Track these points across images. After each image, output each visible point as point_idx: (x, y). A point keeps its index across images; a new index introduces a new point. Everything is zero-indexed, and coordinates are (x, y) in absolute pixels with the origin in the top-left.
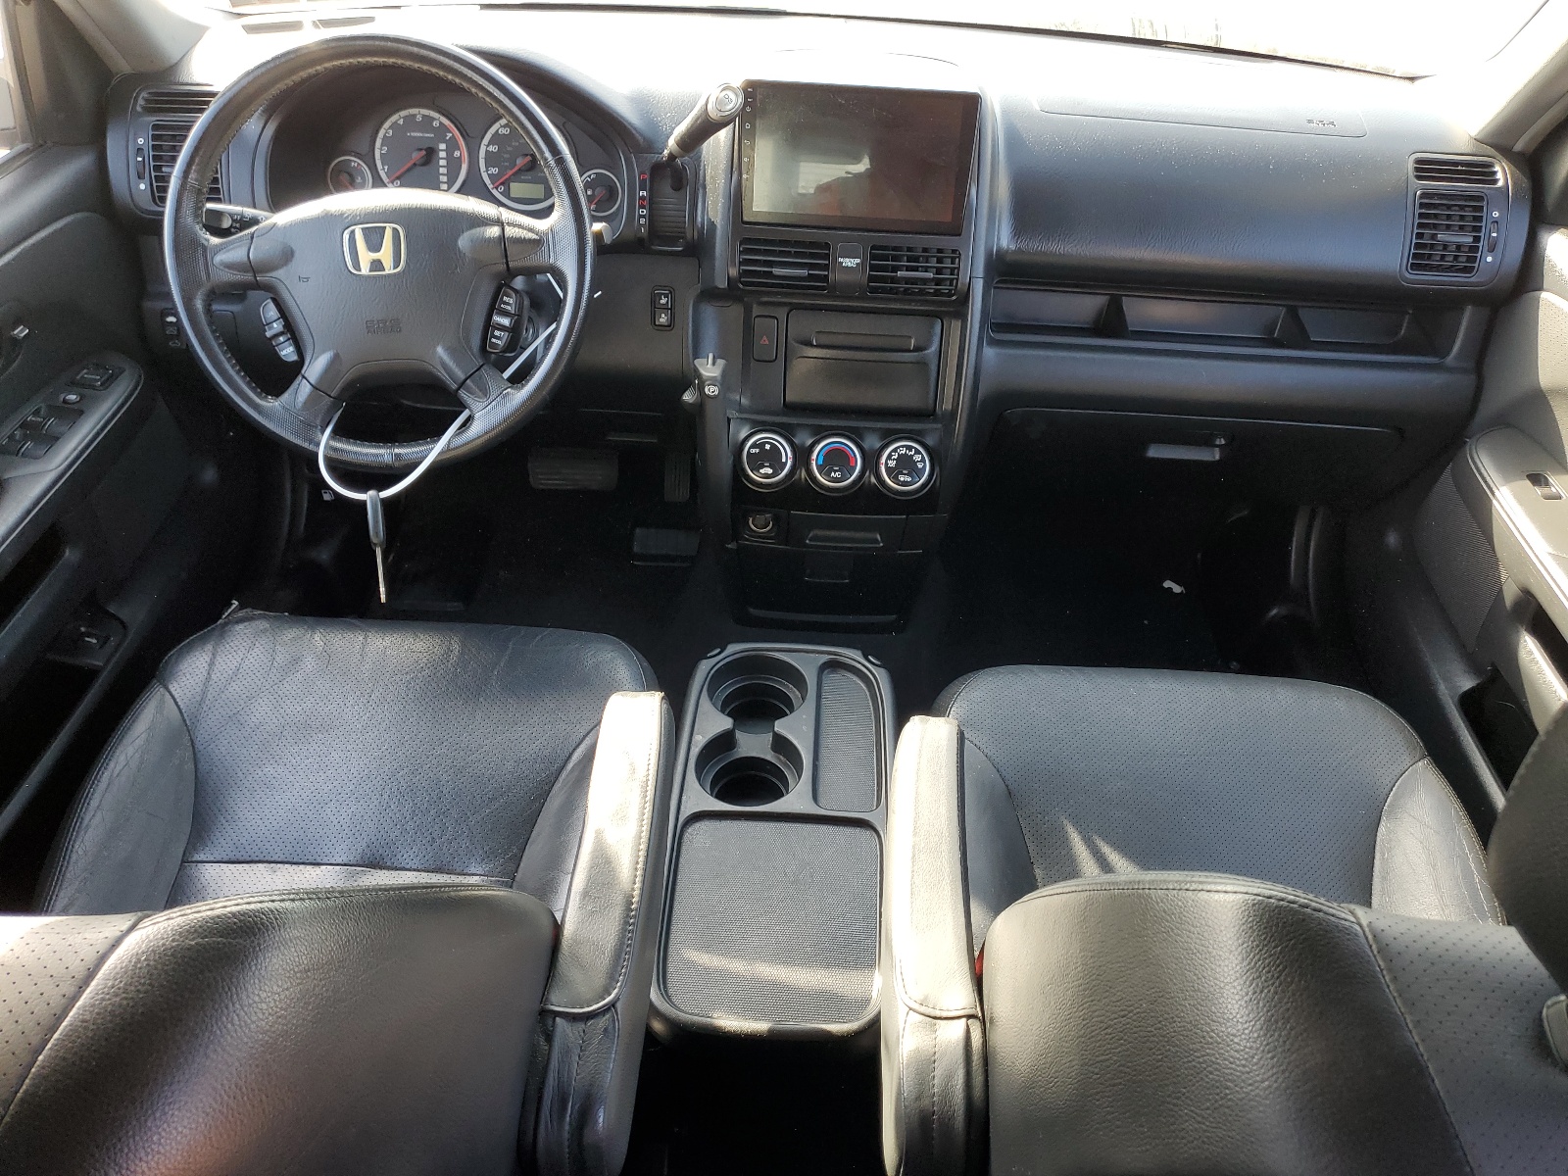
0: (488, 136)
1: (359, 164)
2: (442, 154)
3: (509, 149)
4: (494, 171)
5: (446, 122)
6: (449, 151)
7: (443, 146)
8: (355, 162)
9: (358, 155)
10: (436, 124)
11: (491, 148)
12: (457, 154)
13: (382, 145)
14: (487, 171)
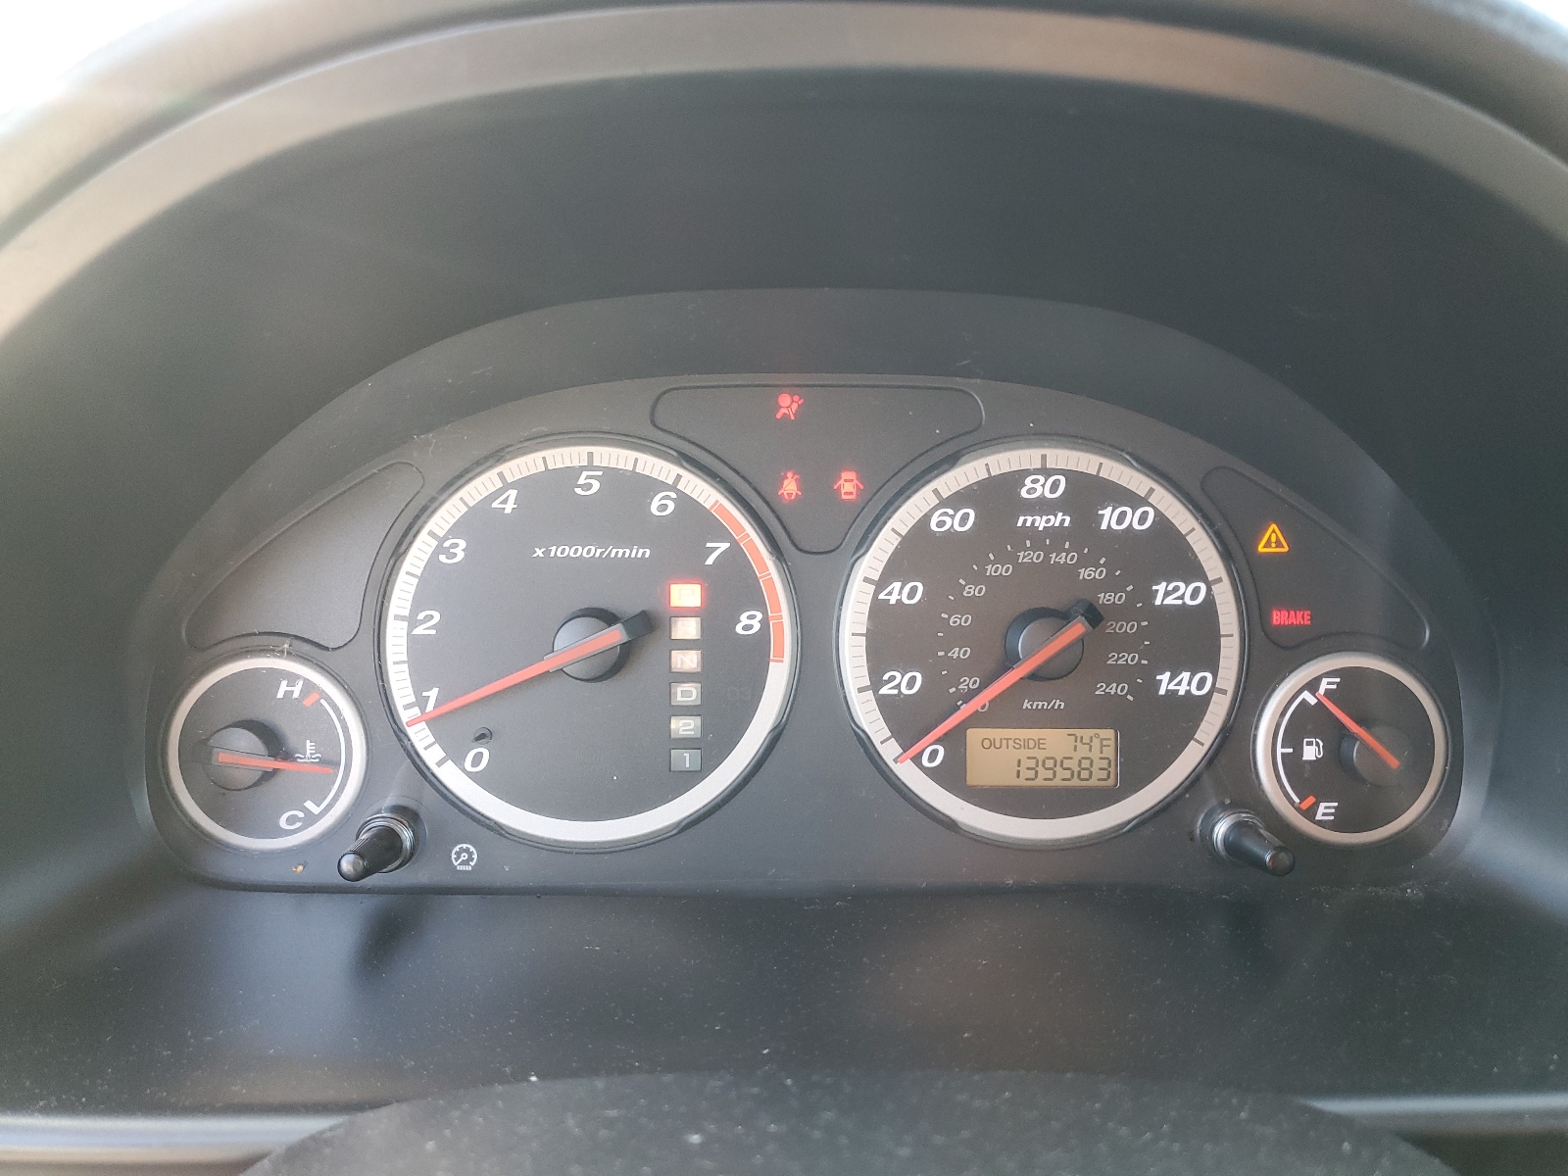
0: (885, 543)
1: (309, 686)
2: (687, 629)
3: (970, 591)
4: (905, 683)
5: (706, 494)
6: (716, 617)
7: (686, 595)
8: (292, 678)
9: (311, 650)
10: (660, 506)
11: (897, 593)
12: (748, 623)
13: (418, 604)
14: (876, 683)
